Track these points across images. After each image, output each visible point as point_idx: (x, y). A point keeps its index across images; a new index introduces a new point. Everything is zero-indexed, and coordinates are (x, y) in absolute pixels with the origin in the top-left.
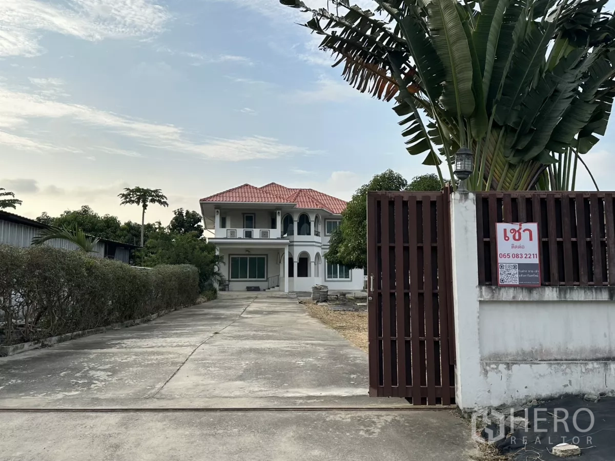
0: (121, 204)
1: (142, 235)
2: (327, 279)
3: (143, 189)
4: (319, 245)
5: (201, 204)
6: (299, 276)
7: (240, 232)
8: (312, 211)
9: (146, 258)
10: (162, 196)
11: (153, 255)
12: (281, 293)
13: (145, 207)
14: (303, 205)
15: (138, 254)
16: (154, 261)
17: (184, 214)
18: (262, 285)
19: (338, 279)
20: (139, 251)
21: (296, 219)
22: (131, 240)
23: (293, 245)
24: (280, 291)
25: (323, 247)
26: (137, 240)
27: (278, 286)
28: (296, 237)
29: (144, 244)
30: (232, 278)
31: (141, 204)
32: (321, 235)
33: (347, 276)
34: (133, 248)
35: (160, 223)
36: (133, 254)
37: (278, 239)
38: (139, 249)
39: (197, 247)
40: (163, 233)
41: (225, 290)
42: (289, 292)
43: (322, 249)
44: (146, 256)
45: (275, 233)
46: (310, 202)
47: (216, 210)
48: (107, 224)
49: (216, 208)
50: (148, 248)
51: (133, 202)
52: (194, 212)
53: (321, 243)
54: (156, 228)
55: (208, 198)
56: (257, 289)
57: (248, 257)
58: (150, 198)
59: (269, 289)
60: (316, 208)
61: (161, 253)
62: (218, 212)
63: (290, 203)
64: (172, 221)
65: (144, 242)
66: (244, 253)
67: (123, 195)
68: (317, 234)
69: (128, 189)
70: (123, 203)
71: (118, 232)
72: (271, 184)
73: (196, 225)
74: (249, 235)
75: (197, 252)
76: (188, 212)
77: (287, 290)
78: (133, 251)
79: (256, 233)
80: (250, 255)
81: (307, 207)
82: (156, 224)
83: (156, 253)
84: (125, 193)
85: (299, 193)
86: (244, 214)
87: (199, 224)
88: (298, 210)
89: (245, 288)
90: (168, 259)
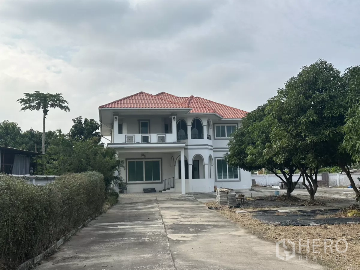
0: (21, 110)
1: (43, 142)
2: (218, 180)
3: (43, 94)
4: (211, 148)
5: (100, 111)
6: (193, 178)
7: (138, 138)
8: (205, 116)
9: (48, 165)
10: (63, 101)
11: (55, 162)
12: (179, 195)
13: (46, 112)
14: (195, 110)
15: (39, 161)
16: (56, 168)
17: (83, 122)
18: (158, 187)
19: (228, 179)
20: (41, 158)
21: (189, 123)
22: (32, 148)
23: (187, 149)
24: (175, 192)
25: (214, 150)
26: (38, 147)
27: (173, 188)
28: (190, 141)
29: (45, 151)
30: (129, 181)
31: (41, 110)
32: (212, 139)
33: (236, 177)
34: (34, 155)
35: (60, 131)
36: (35, 161)
37: (174, 143)
38: (40, 156)
39: (99, 152)
40: (63, 140)
41: (123, 193)
42: (186, 194)
43: (214, 151)
44: (48, 163)
45: (171, 138)
46: (202, 108)
47: (115, 117)
48: (6, 130)
49: (114, 115)
50: (50, 155)
51: (33, 107)
52: (92, 120)
53: (212, 146)
54: (57, 136)
55: (106, 105)
56: (153, 191)
57: (144, 160)
58: (50, 103)
59: (164, 190)
60: (208, 112)
61: (63, 159)
62: (116, 118)
63: (185, 108)
64: (71, 129)
65: (46, 148)
66: (140, 157)
67: (23, 100)
68: (209, 137)
69: (27, 94)
70: (23, 109)
71: (18, 139)
72: (161, 94)
73: (94, 132)
74: (145, 140)
75: (99, 158)
76: (86, 120)
77: (184, 192)
78: (34, 158)
79: (154, 137)
80: (146, 159)
81: (200, 112)
82: (56, 132)
83: (57, 160)
84: (25, 98)
85: (191, 100)
86: (139, 120)
87: (97, 131)
88: (191, 115)
89: (141, 190)
90: (70, 165)
